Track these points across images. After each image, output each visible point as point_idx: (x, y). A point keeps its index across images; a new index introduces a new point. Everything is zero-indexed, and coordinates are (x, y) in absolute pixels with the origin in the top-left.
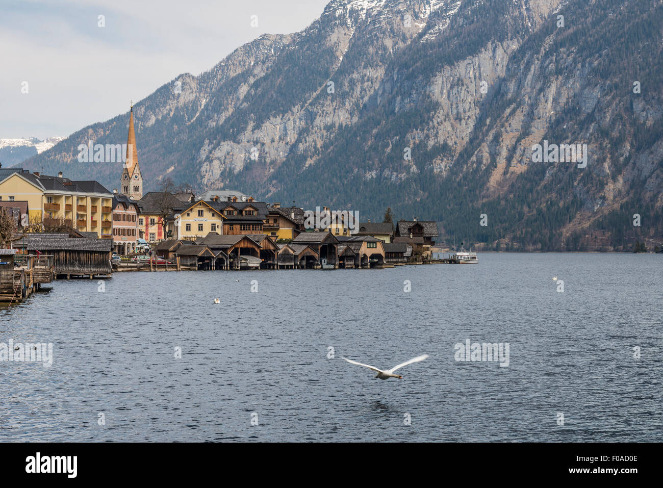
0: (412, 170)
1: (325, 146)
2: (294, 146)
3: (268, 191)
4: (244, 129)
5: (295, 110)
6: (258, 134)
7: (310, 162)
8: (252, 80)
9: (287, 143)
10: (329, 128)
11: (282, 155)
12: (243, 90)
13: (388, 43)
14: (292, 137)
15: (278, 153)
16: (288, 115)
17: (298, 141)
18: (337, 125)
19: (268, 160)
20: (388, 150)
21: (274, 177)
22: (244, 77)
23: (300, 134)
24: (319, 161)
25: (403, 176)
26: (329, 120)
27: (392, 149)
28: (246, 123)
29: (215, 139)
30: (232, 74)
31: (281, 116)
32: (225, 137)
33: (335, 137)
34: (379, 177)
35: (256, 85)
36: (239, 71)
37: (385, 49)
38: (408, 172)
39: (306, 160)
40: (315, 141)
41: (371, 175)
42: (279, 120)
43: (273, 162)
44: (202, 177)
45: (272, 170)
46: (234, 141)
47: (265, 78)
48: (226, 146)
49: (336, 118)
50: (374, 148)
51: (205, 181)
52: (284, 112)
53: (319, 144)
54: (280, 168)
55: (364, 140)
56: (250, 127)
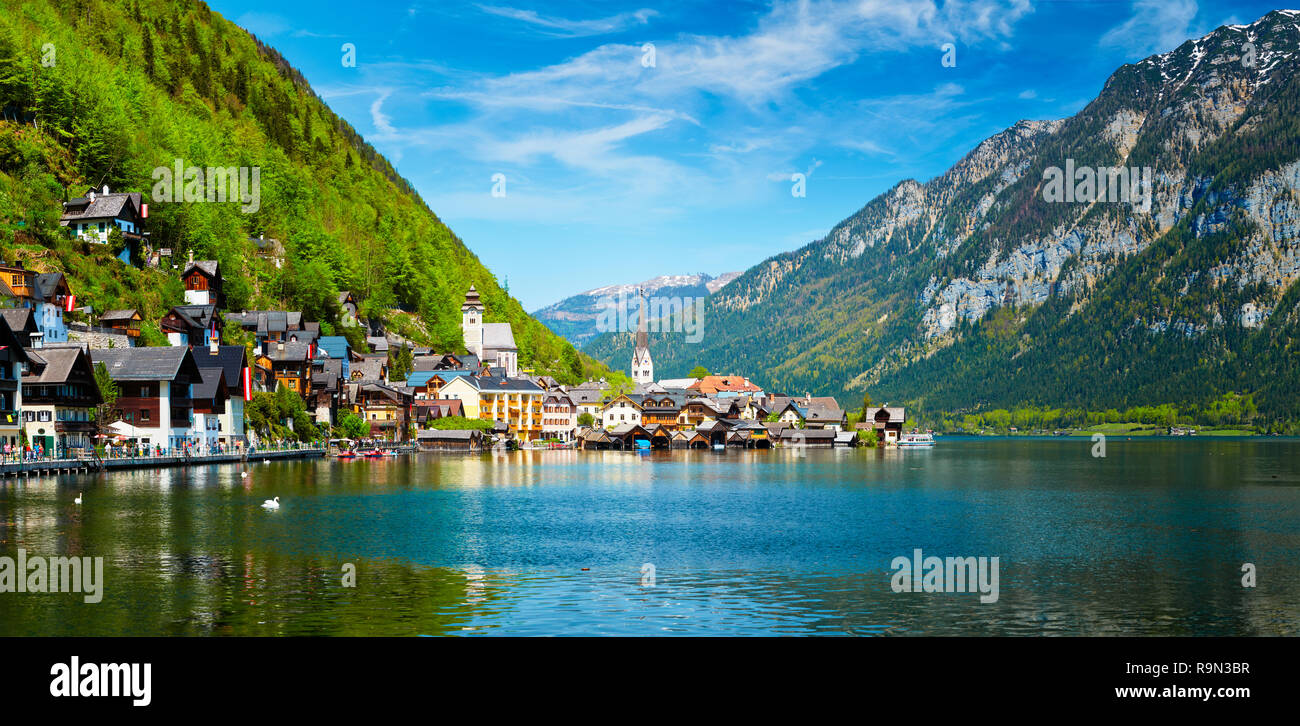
0: (1215, 320)
1: (1098, 285)
2: (1057, 286)
3: (1016, 350)
4: (985, 260)
5: (1057, 232)
6: (1004, 268)
7: (1076, 307)
8: (999, 188)
9: (1045, 282)
10: (1105, 259)
11: (1040, 299)
12: (987, 203)
13: (1194, 135)
14: (1054, 271)
15: (1032, 295)
16: (1047, 241)
17: (1062, 277)
18: (1117, 254)
19: (1018, 304)
20: (1184, 290)
21: (1027, 329)
22: (988, 185)
23: (1064, 268)
24: (1088, 306)
25: (1203, 328)
26: (1105, 248)
27: (1190, 291)
28: (988, 252)
29: (945, 274)
30: (975, 180)
31: (1037, 241)
32: (957, 273)
33: (1114, 274)
34: (1171, 329)
35: (1002, 197)
36: (986, 174)
37: (1188, 144)
38: (1210, 323)
39: (1071, 304)
40: (1084, 278)
41: (1157, 327)
42: (1034, 248)
43: (1025, 308)
44: (926, 330)
45: (1023, 320)
46: (970, 279)
47: (1017, 186)
48: (958, 285)
49: (1116, 245)
50: (1164, 288)
51: (929, 335)
52: (1043, 235)
53: (1091, 281)
54: (1034, 316)
55: (1153, 276)
56: (993, 260)
